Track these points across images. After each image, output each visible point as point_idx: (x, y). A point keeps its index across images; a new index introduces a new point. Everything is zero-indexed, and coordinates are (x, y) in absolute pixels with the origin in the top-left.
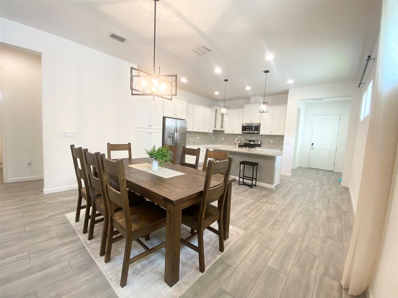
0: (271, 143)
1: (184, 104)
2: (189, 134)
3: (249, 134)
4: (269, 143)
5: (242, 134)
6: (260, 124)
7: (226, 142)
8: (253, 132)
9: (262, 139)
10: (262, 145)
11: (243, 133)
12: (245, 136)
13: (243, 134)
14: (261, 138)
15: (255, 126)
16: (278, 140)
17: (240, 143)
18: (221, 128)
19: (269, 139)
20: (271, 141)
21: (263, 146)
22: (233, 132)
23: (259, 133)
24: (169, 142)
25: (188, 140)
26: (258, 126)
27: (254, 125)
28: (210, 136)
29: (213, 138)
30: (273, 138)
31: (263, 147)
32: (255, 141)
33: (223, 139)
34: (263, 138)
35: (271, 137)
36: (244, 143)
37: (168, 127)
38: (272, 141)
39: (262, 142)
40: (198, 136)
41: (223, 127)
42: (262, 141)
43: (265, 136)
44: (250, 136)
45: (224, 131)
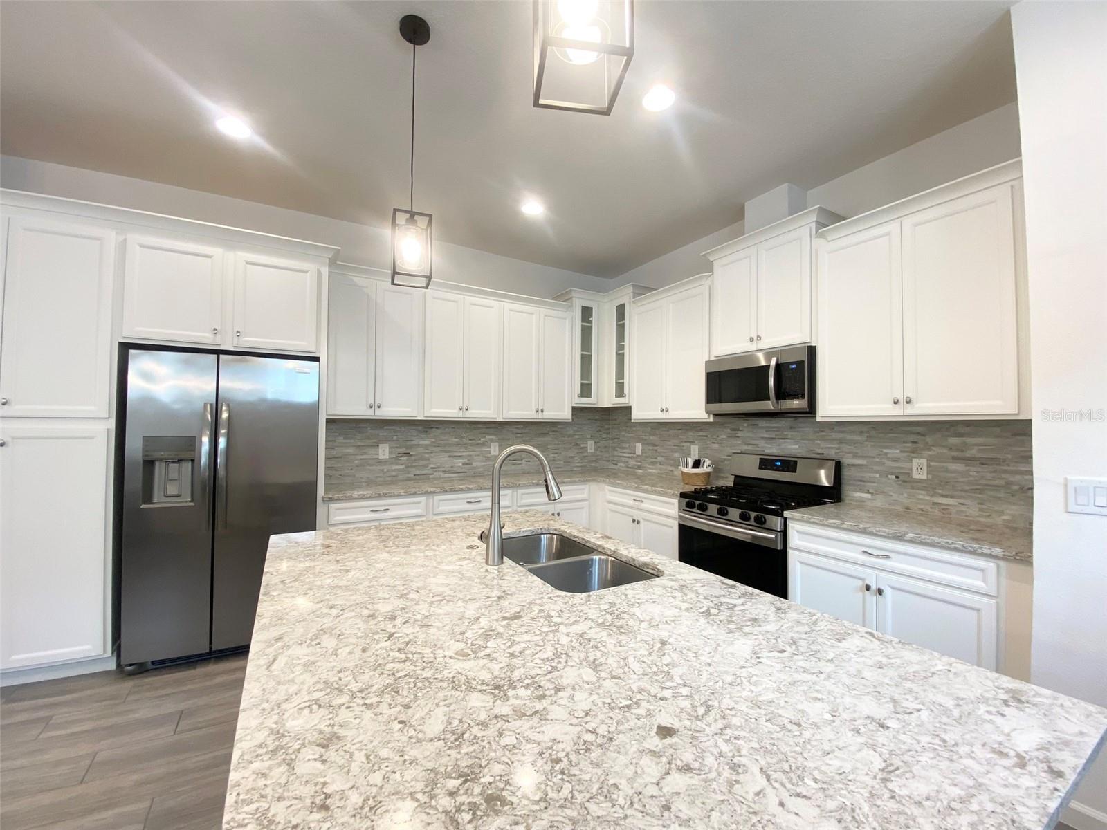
0: (915, 475)
1: (306, 272)
2: (421, 432)
3: (763, 423)
4: (904, 479)
5: (711, 420)
6: (812, 351)
7: (654, 464)
8: (769, 405)
9: (846, 448)
10: (852, 493)
11: (716, 415)
12: (740, 434)
13: (719, 419)
14: (841, 441)
15: (778, 366)
16: (973, 452)
17: (708, 474)
18: (616, 397)
19: (895, 452)
20: (915, 460)
21: (857, 494)
22: (667, 410)
23: (812, 410)
24: (172, 489)
25: (424, 463)
26: (800, 364)
27: (773, 363)
28: (569, 436)
29: (591, 446)
30: (929, 439)
31: (861, 505)
32: (795, 462)
33: (639, 448)
34: (850, 443)
35: (915, 438)
36: (736, 476)
37: (148, 400)
38: (924, 461)
39: (846, 473)
40: (492, 441)
41: (626, 391)
42: (847, 460)
43: (865, 429)
44: (768, 429)
45: (627, 410)
